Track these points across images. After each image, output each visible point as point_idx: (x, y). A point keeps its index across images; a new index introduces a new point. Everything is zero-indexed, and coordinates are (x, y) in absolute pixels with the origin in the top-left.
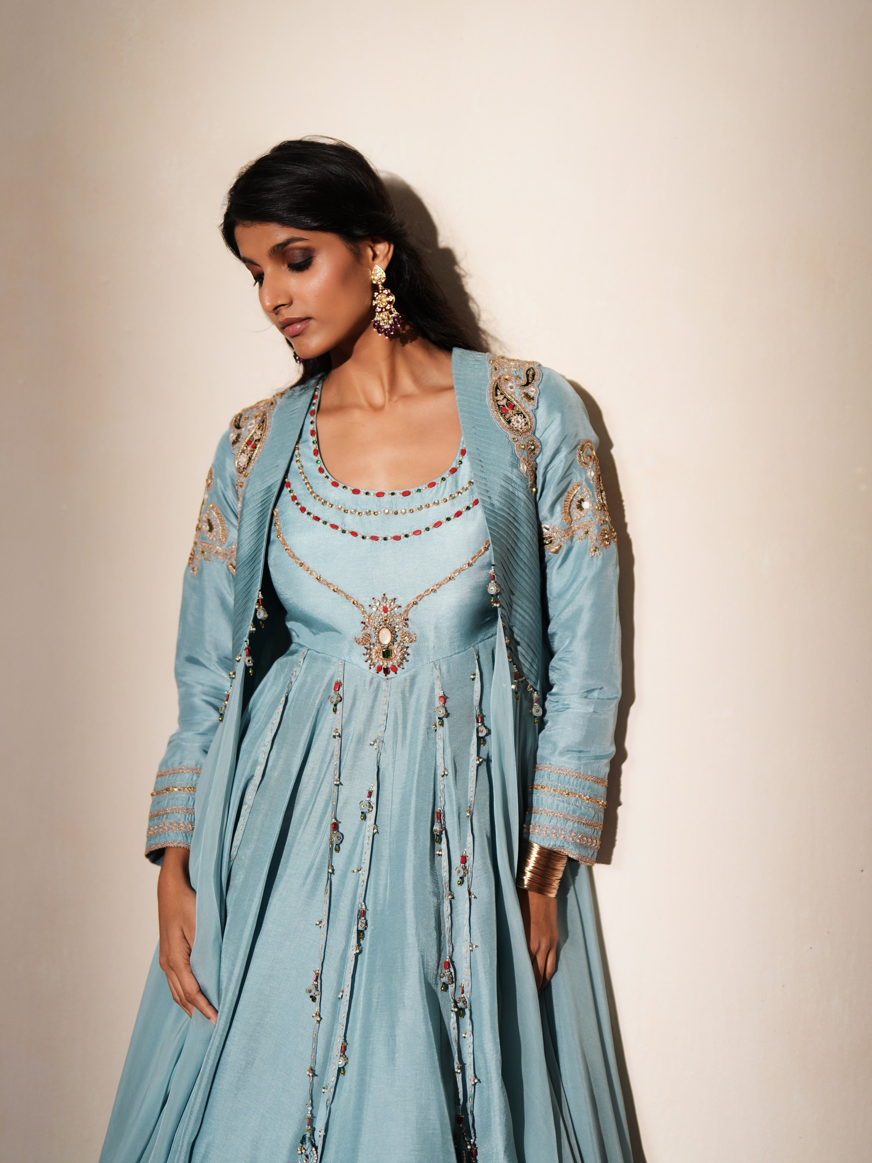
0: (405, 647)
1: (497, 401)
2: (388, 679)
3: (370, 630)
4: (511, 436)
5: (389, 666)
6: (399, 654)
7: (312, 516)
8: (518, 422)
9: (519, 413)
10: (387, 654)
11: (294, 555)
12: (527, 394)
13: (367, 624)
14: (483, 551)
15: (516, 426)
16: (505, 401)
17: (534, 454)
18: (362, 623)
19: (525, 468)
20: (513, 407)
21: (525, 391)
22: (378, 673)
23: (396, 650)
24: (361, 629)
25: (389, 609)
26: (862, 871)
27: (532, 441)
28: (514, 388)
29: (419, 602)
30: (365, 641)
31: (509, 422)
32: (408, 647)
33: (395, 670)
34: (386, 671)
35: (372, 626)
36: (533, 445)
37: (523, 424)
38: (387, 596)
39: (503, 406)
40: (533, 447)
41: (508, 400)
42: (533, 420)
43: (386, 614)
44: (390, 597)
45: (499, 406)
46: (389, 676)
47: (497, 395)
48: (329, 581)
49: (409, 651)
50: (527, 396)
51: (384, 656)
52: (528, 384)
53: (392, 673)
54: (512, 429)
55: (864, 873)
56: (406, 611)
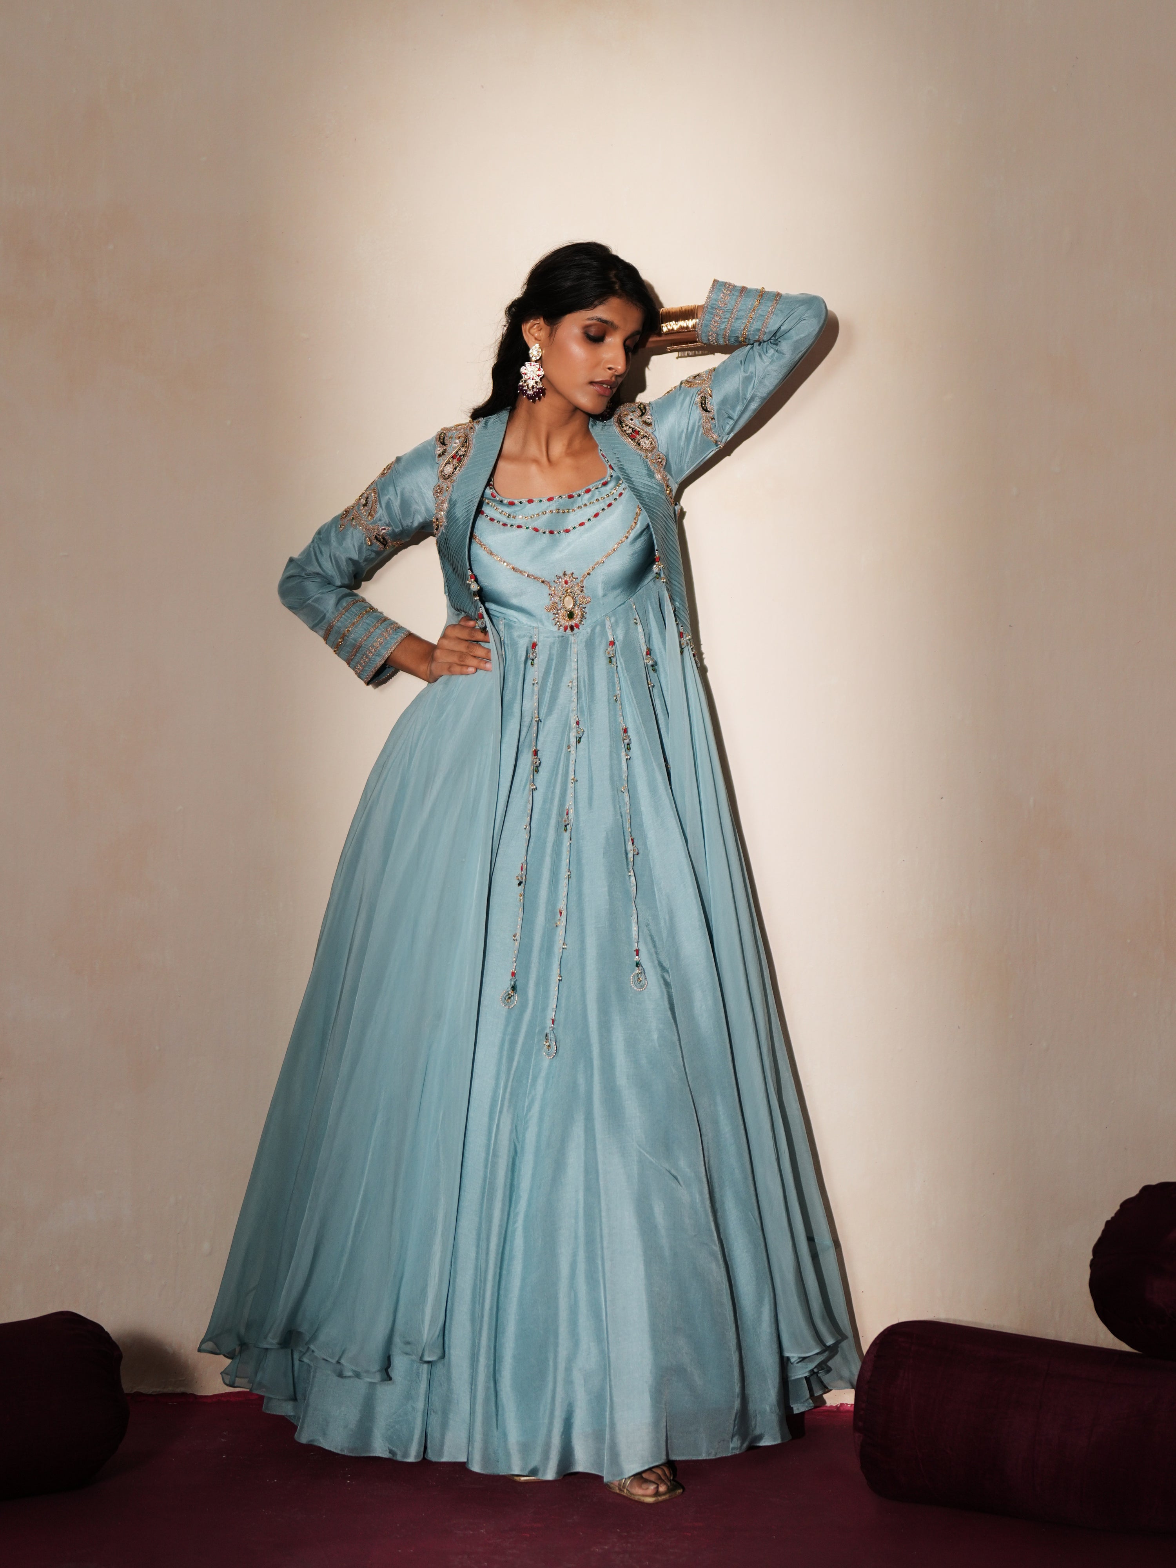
0: (583, 608)
1: (625, 431)
2: (574, 634)
3: (557, 599)
4: (643, 453)
5: (573, 625)
6: (580, 614)
7: (501, 523)
8: (645, 443)
9: (644, 437)
10: (571, 615)
11: (491, 552)
12: (645, 421)
13: (553, 595)
14: (634, 525)
15: (645, 446)
16: (631, 430)
17: (662, 465)
18: (550, 595)
19: (660, 477)
20: (638, 433)
21: (643, 419)
22: (565, 631)
23: (577, 611)
24: (549, 599)
25: (569, 582)
26: (942, 798)
27: (658, 455)
28: (634, 419)
29: (591, 573)
30: (554, 608)
31: (639, 444)
32: (585, 607)
33: (577, 626)
34: (572, 628)
35: (557, 596)
36: (659, 458)
37: (650, 444)
38: (566, 572)
39: (631, 433)
40: (660, 460)
41: (633, 429)
42: (655, 440)
43: (567, 586)
44: (568, 573)
45: (628, 434)
46: (574, 632)
47: (623, 427)
48: (522, 569)
49: (586, 610)
50: (645, 423)
51: (569, 617)
52: (643, 414)
53: (576, 629)
54: (642, 449)
55: (943, 800)
56: (582, 581)
